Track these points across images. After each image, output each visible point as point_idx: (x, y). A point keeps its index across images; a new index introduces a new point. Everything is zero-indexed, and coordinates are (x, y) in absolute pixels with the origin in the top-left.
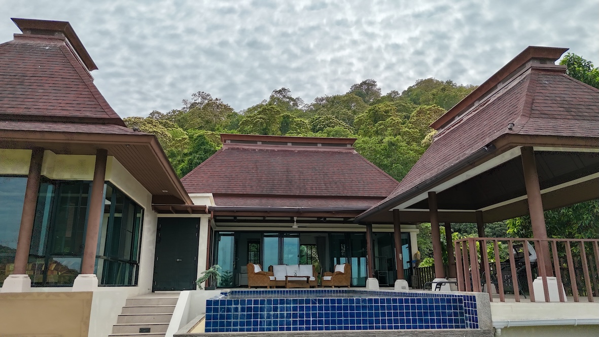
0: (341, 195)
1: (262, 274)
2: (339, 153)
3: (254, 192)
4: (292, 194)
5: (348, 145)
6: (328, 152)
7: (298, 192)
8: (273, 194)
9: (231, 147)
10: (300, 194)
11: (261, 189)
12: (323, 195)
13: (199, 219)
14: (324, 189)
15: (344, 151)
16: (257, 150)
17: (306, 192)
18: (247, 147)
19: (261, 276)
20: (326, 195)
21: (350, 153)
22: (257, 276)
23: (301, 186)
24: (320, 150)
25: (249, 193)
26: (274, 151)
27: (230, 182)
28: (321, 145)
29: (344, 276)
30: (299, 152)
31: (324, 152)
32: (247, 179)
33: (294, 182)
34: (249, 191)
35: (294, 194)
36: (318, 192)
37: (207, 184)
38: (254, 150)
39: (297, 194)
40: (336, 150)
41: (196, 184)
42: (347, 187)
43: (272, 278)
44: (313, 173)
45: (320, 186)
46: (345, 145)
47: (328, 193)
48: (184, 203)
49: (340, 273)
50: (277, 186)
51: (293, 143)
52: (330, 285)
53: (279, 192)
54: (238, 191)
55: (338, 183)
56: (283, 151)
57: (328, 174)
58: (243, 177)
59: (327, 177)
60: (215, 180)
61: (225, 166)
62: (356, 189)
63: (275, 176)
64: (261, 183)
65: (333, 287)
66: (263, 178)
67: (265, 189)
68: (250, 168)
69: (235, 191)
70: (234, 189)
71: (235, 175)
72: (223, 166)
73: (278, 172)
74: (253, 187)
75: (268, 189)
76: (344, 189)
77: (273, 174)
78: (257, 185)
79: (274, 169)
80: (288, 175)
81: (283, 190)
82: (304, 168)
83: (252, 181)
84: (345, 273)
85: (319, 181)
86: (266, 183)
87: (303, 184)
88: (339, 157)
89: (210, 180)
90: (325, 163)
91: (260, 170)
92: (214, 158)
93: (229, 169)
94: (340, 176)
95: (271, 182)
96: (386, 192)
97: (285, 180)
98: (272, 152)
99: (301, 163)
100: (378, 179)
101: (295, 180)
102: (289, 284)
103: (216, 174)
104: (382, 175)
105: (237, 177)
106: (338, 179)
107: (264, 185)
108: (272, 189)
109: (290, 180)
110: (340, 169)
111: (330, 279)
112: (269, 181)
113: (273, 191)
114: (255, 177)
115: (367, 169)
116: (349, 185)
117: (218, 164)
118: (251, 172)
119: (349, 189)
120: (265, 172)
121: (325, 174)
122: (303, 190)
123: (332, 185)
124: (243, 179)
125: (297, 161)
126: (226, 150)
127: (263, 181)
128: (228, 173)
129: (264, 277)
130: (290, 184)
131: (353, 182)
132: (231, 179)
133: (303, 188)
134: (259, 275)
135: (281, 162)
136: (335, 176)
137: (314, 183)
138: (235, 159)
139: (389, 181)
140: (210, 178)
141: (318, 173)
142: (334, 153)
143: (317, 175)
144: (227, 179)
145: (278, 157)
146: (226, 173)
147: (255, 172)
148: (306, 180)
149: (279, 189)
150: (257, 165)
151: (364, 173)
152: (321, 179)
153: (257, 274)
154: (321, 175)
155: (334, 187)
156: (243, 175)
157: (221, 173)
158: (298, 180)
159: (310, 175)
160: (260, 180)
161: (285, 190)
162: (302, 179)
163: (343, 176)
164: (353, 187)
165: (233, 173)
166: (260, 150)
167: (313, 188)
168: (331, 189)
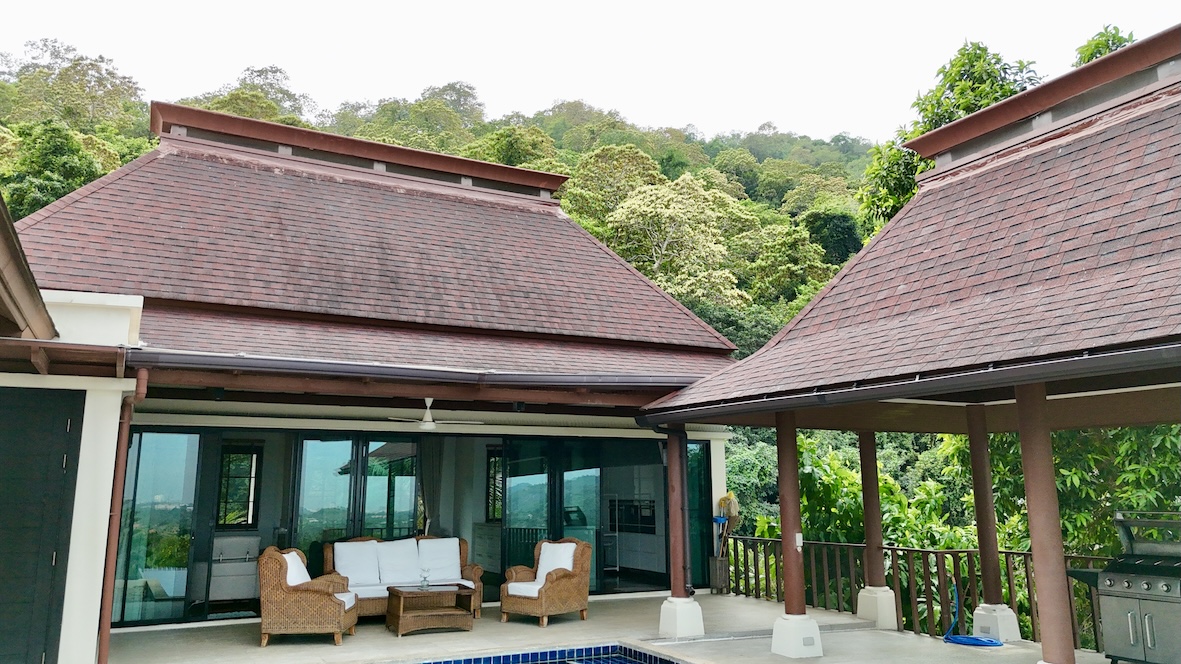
0: (546, 331)
1: (317, 592)
2: (522, 211)
3: (276, 302)
4: (404, 318)
5: (542, 193)
6: (493, 205)
7: (422, 313)
8: (342, 312)
9: (192, 149)
10: (430, 321)
11: (302, 295)
12: (497, 326)
14: (496, 308)
15: (535, 208)
16: (277, 171)
17: (446, 315)
18: (244, 158)
19: (311, 597)
20: (503, 327)
21: (550, 214)
22: (295, 597)
23: (428, 295)
24: (468, 195)
25: (262, 304)
26: (331, 180)
27: (191, 264)
28: (470, 182)
29: (575, 580)
30: (410, 193)
31: (481, 204)
32: (251, 257)
33: (405, 281)
34: (257, 296)
35: (411, 319)
36: (479, 317)
37: (100, 260)
38: (268, 169)
39: (419, 320)
40: (514, 202)
41: (55, 256)
42: (557, 309)
43: (348, 599)
44: (460, 261)
45: (486, 302)
46: (535, 191)
47: (508, 321)
49: (565, 575)
50: (354, 288)
51: (391, 167)
52: (535, 612)
53: (362, 307)
54: (221, 293)
55: (532, 295)
56: (362, 184)
57: (501, 266)
58: (235, 249)
59: (499, 276)
60: (133, 251)
61: (168, 206)
62: (581, 317)
63: (343, 257)
64: (299, 275)
65: (546, 620)
66: (303, 258)
67: (316, 296)
68: (259, 224)
69: (211, 292)
70: (206, 285)
71: (207, 240)
72: (163, 205)
73: (350, 247)
74: (274, 285)
75: (325, 297)
76: (552, 314)
77: (337, 251)
78: (285, 280)
79: (338, 235)
80: (385, 256)
81: (372, 302)
82: (429, 242)
83: (267, 266)
84: (578, 571)
85: (479, 284)
86: (316, 277)
87: (433, 290)
88: (524, 223)
89: (114, 248)
90: (490, 235)
91: (293, 234)
92: (129, 177)
93: (183, 219)
94: (535, 275)
95: (332, 273)
96: (659, 329)
97: (377, 272)
98: (328, 183)
99: (420, 226)
100: (631, 291)
101: (409, 276)
102: (407, 619)
103: (137, 232)
104: (641, 283)
105: (213, 247)
106: (532, 285)
107: (308, 283)
108: (339, 299)
109: (393, 274)
110: (530, 255)
111: (536, 595)
112: (324, 272)
113: (343, 306)
114: (278, 255)
115: (602, 264)
116: (562, 304)
117: (140, 196)
118: (261, 235)
119: (564, 315)
120: (310, 242)
121: (495, 267)
122: (437, 308)
123: (516, 299)
124: (235, 256)
125: (408, 219)
126: (172, 158)
127: (305, 270)
128: (182, 231)
129: (325, 600)
130: (392, 286)
131: (571, 294)
132: (193, 251)
133: (435, 302)
134: (304, 595)
135: (357, 217)
136: (521, 273)
137: (467, 288)
138: (205, 189)
139: (659, 299)
140: (115, 242)
141: (472, 262)
142: (507, 208)
143: (472, 267)
144: (180, 249)
145: (349, 201)
146: (173, 230)
147: (278, 237)
148: (441, 279)
149: (360, 301)
150: (283, 216)
151: (595, 273)
152: (484, 279)
153: (296, 589)
154: (482, 268)
155: (524, 305)
156: (236, 244)
157: (154, 228)
158: (416, 277)
159: (451, 265)
160: (294, 266)
161: (380, 303)
162: (427, 273)
163: (541, 276)
164: (573, 310)
165: (202, 234)
166: (288, 171)
167: (466, 305)
168: (516, 310)
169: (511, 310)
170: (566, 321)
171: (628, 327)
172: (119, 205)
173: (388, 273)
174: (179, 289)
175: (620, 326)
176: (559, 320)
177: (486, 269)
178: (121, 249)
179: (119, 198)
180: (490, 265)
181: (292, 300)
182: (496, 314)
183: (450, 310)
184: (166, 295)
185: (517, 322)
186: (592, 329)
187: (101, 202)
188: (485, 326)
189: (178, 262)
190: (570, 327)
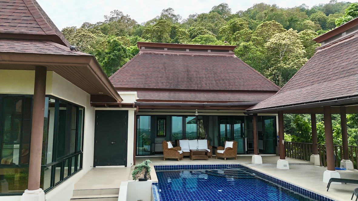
0: (228, 89)
1: (174, 150)
2: (224, 57)
3: (164, 87)
4: (192, 89)
5: (229, 51)
6: (216, 56)
7: (197, 87)
8: (178, 88)
9: (146, 52)
10: (198, 89)
11: (170, 85)
12: (215, 89)
13: (127, 111)
14: (215, 84)
15: (227, 56)
16: (164, 54)
17: (202, 87)
18: (157, 52)
19: (173, 151)
20: (216, 89)
21: (232, 57)
22: (169, 151)
23: (198, 82)
24: (210, 54)
25: (161, 88)
26: (176, 55)
27: (147, 80)
28: (210, 51)
29: (233, 150)
30: (195, 56)
31: (212, 56)
32: (159, 77)
33: (193, 79)
34: (160, 86)
35: (194, 89)
36: (211, 87)
37: (129, 81)
38: (162, 54)
39: (196, 89)
40: (221, 55)
41: (121, 80)
42: (231, 83)
43: (181, 152)
44: (206, 73)
45: (212, 83)
46: (228, 51)
47: (218, 88)
48: (116, 101)
49: (230, 149)
50: (181, 82)
51: (190, 50)
52: (223, 157)
53: (183, 87)
54: (153, 86)
55: (225, 80)
56: (183, 55)
57: (217, 73)
58: (156, 75)
59: (216, 76)
60: (135, 78)
61: (142, 66)
62: (238, 85)
63: (179, 75)
64: (169, 80)
65: (225, 159)
66: (170, 76)
67: (173, 85)
68: (161, 68)
69: (151, 86)
70: (150, 84)
71: (150, 74)
72: (141, 66)
73: (180, 72)
74: (164, 83)
75: (175, 85)
76: (230, 85)
77: (177, 73)
78: (166, 82)
79: (178, 69)
80: (188, 74)
81: (185, 85)
82: (199, 68)
83: (162, 78)
84: (234, 148)
85: (211, 78)
86: (173, 80)
87: (199, 81)
88: (224, 60)
89: (132, 77)
90: (215, 65)
91: (168, 70)
92: (134, 61)
93: (145, 69)
94: (226, 74)
95: (176, 79)
96: (260, 87)
97: (186, 78)
98: (175, 56)
99: (197, 64)
100: (253, 76)
101: (194, 78)
102: (193, 157)
103: (136, 73)
104: (256, 74)
105: (151, 75)
106: (225, 77)
107: (171, 82)
108: (178, 85)
109: (190, 78)
110: (225, 69)
111: (223, 153)
112: (174, 79)
113: (179, 87)
114: (165, 76)
115: (245, 69)
116: (233, 82)
117: (136, 65)
118: (161, 71)
119: (233, 85)
120: (171, 72)
121: (215, 73)
122: (200, 86)
123: (220, 82)
124: (156, 77)
125: (194, 63)
126: (142, 55)
127: (170, 79)
128: (145, 72)
129: (176, 152)
130: (190, 81)
131: (236, 79)
132: (147, 76)
133: (200, 84)
134: (171, 150)
135: (182, 64)
136: (222, 74)
137: (208, 80)
138: (149, 61)
139: (261, 78)
140: (132, 76)
141: (209, 73)
142: (220, 57)
143: (209, 74)
144: (145, 77)
145: (180, 60)
146: (143, 72)
147: (164, 71)
148: (201, 78)
149: (182, 85)
150: (165, 66)
151: (243, 72)
152: (212, 77)
153: (170, 149)
154: (212, 74)
155: (222, 83)
156: (156, 74)
157: (139, 72)
158: (195, 78)
159: (204, 74)
160: (168, 78)
161: (187, 85)
162: (198, 77)
163: (228, 75)
164: (236, 83)
165: (148, 72)
166: (166, 54)
167: (207, 84)
168: (220, 85)
169: (219, 84)
170: (233, 86)
171: (251, 87)
172: (132, 67)
173: (189, 78)
174: (144, 86)
175: (249, 87)
176: (231, 86)
177: (213, 74)
178: (133, 78)
179: (132, 66)
180: (214, 73)
181: (167, 86)
182: (215, 86)
183: (203, 86)
184: (142, 87)
185: (220, 88)
186: (241, 88)
187: (129, 67)
188: (212, 89)
189: (144, 79)
190: (234, 88)
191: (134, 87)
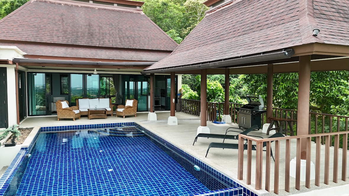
0: (132, 48)
2: (131, 13)
3: (60, 42)
4: (93, 45)
6: (123, 11)
7: (98, 44)
8: (77, 44)
10: (100, 46)
11: (67, 40)
12: (118, 47)
13: (6, 68)
15: (135, 12)
16: (62, 4)
17: (105, 44)
19: (67, 111)
20: (120, 47)
21: (139, 13)
22: (64, 111)
23: (100, 39)
24: (116, 9)
25: (56, 43)
26: (77, 6)
27: (39, 32)
28: (116, 5)
29: (132, 108)
30: (99, 9)
31: (119, 11)
32: (54, 30)
33: (95, 35)
34: (56, 40)
35: (95, 45)
36: (114, 45)
37: (16, 32)
38: (60, 4)
40: (128, 10)
41: (6, 31)
43: (77, 112)
44: (110, 29)
45: (116, 40)
46: (135, 7)
47: (121, 45)
50: (81, 37)
51: (94, 2)
52: (122, 115)
53: (82, 43)
54: (46, 40)
55: (129, 38)
56: (86, 7)
57: (122, 30)
58: (50, 28)
59: (121, 32)
60: (24, 29)
62: (142, 44)
63: (79, 29)
64: (67, 34)
65: (124, 117)
66: (68, 29)
67: (71, 40)
68: (57, 20)
69: (44, 40)
70: (42, 38)
71: (43, 25)
72: (32, 16)
73: (81, 26)
74: (60, 37)
75: (73, 40)
76: (134, 43)
77: (77, 27)
78: (63, 36)
79: (78, 22)
80: (90, 28)
81: (85, 41)
82: (103, 23)
83: (59, 32)
85: (115, 35)
86: (71, 35)
87: (102, 37)
88: (131, 16)
90: (120, 21)
91: (66, 23)
92: (24, 9)
93: (37, 20)
94: (132, 32)
95: (75, 33)
96: (164, 47)
97: (87, 33)
98: (76, 7)
99: (101, 19)
100: (159, 36)
101: (96, 33)
103: (25, 24)
104: (162, 33)
105: (44, 27)
106: (130, 35)
107: (69, 36)
108: (77, 40)
109: (92, 33)
110: (131, 26)
111: (122, 111)
112: (73, 33)
113: (77, 42)
114: (61, 29)
115: (151, 28)
116: (137, 40)
117: (27, 14)
118: (57, 23)
119: (138, 43)
120: (70, 25)
121: (120, 30)
122: (102, 42)
123: (125, 39)
124: (50, 29)
125: (98, 17)
126: (34, 2)
127: (68, 33)
128: (36, 23)
130: (91, 36)
131: (141, 37)
132: (39, 29)
133: (102, 40)
135: (84, 17)
136: (127, 32)
137: (111, 36)
138: (43, 11)
139: (166, 38)
140: (20, 27)
141: (114, 29)
142: (126, 12)
143: (114, 30)
144: (36, 28)
145: (82, 12)
146: (35, 23)
147: (62, 24)
148: (104, 34)
149: (82, 41)
150: (63, 18)
151: (149, 30)
152: (116, 34)
153: (64, 109)
155: (126, 41)
156: (51, 26)
157: (30, 23)
158: (98, 34)
159: (108, 30)
160: (65, 32)
161: (87, 41)
162: (101, 32)
163: (133, 32)
164: (141, 42)
165: (42, 24)
166: (65, 4)
167: (110, 41)
168: (124, 42)
169: (123, 42)
170: (138, 45)
171: (155, 46)
172: (21, 17)
173: (91, 33)
174: (36, 39)
175: (153, 46)
176: (136, 45)
177: (117, 31)
178: (21, 29)
179: (21, 15)
181: (64, 41)
182: (118, 43)
183: (106, 42)
184: (32, 41)
185: (124, 45)
186: (145, 47)
187: (17, 16)
188: (115, 47)
189: (36, 32)
190: (139, 46)
191: (22, 40)
